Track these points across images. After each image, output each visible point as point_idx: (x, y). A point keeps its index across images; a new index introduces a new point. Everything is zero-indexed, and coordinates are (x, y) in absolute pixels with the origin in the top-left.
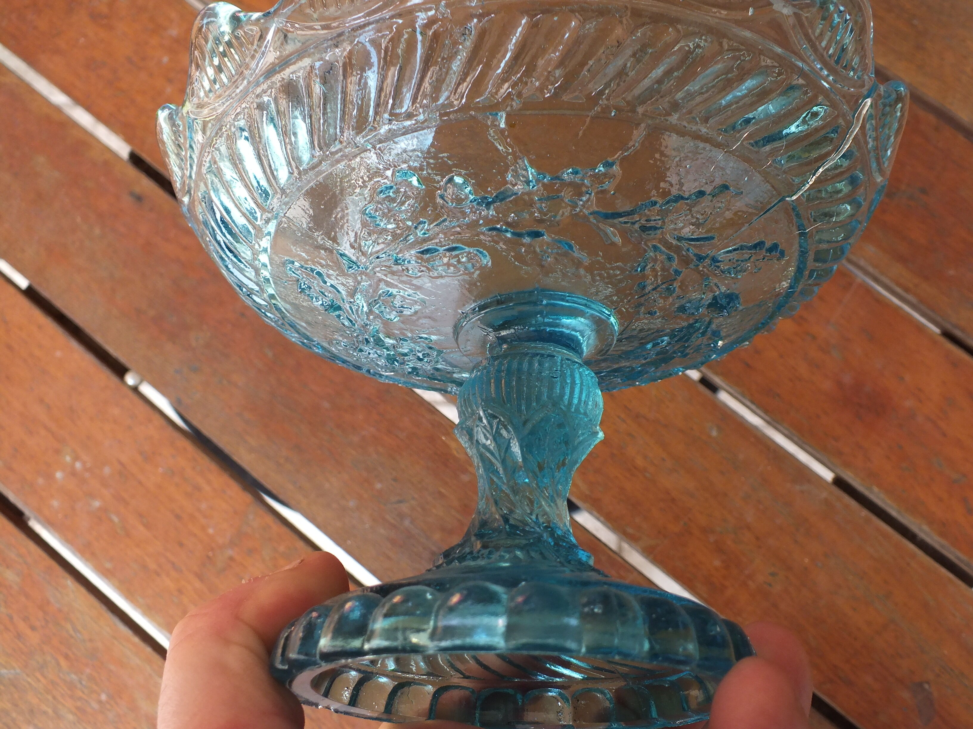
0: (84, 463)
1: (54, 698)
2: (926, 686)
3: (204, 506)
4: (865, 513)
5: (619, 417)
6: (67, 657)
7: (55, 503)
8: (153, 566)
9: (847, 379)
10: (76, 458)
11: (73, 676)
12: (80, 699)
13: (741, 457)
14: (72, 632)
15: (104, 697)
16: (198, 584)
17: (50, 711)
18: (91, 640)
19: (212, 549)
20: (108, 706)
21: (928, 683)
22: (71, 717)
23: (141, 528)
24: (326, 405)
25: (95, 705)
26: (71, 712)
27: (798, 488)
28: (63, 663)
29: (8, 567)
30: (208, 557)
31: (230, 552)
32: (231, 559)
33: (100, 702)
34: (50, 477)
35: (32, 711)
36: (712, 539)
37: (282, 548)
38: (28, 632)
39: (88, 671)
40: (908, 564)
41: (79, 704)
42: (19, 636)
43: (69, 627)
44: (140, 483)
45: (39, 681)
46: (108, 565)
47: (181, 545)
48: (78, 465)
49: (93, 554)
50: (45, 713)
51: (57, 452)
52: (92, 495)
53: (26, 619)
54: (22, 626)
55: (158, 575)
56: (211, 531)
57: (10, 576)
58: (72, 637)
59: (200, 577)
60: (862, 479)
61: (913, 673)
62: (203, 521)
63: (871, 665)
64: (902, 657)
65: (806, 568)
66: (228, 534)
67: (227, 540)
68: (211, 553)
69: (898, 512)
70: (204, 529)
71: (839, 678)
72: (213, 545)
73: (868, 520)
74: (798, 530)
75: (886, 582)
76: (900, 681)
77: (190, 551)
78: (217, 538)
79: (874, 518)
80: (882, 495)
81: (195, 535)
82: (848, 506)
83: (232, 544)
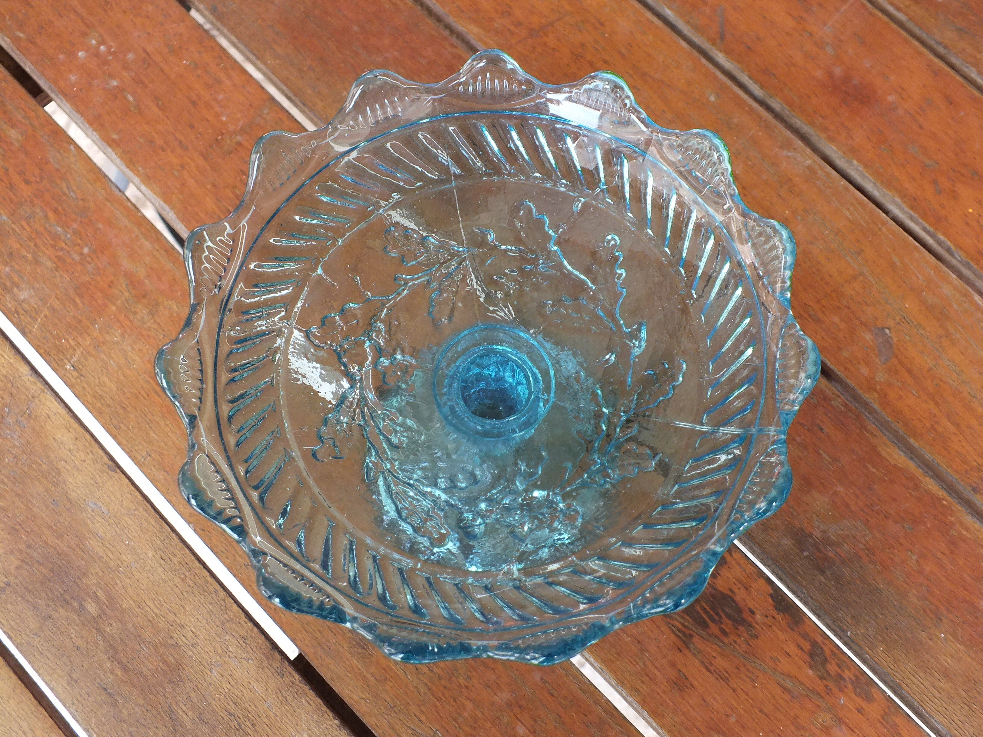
0: (109, 47)
1: (36, 245)
2: (887, 331)
3: (221, 97)
4: (844, 182)
5: (627, 73)
6: (55, 211)
7: (73, 78)
8: (159, 142)
9: (838, 71)
10: (102, 42)
11: (59, 229)
12: (62, 249)
13: (735, 121)
14: (66, 190)
15: (86, 250)
16: (201, 162)
17: (29, 256)
18: (83, 200)
20: (89, 259)
21: (889, 329)
22: (49, 264)
23: (155, 109)
24: (356, 28)
25: (76, 257)
26: (51, 259)
27: (785, 153)
28: (51, 215)
29: (12, 126)
30: (216, 140)
31: (239, 138)
32: (239, 144)
33: (82, 254)
34: (72, 55)
35: (11, 254)
38: (23, 185)
39: (75, 226)
40: (880, 229)
41: (60, 253)
42: (11, 186)
43: (64, 186)
44: (162, 70)
45: (24, 229)
46: (115, 137)
47: (192, 127)
48: (102, 48)
49: (102, 125)
50: (25, 257)
51: (84, 35)
52: (112, 76)
53: (21, 173)
54: (16, 179)
55: (164, 150)
56: (224, 118)
57: (13, 134)
58: (65, 194)
59: (205, 157)
60: (844, 153)
61: (876, 319)
62: (218, 109)
63: (839, 308)
64: (867, 304)
65: (786, 219)
66: (241, 123)
67: (239, 128)
68: (220, 137)
69: (874, 184)
70: (217, 116)
71: (809, 315)
72: (224, 131)
73: (847, 189)
74: (781, 187)
75: (858, 241)
76: (864, 324)
77: (200, 133)
78: (229, 125)
79: (852, 188)
80: (861, 168)
81: (207, 120)
82: (828, 175)
83: (242, 131)
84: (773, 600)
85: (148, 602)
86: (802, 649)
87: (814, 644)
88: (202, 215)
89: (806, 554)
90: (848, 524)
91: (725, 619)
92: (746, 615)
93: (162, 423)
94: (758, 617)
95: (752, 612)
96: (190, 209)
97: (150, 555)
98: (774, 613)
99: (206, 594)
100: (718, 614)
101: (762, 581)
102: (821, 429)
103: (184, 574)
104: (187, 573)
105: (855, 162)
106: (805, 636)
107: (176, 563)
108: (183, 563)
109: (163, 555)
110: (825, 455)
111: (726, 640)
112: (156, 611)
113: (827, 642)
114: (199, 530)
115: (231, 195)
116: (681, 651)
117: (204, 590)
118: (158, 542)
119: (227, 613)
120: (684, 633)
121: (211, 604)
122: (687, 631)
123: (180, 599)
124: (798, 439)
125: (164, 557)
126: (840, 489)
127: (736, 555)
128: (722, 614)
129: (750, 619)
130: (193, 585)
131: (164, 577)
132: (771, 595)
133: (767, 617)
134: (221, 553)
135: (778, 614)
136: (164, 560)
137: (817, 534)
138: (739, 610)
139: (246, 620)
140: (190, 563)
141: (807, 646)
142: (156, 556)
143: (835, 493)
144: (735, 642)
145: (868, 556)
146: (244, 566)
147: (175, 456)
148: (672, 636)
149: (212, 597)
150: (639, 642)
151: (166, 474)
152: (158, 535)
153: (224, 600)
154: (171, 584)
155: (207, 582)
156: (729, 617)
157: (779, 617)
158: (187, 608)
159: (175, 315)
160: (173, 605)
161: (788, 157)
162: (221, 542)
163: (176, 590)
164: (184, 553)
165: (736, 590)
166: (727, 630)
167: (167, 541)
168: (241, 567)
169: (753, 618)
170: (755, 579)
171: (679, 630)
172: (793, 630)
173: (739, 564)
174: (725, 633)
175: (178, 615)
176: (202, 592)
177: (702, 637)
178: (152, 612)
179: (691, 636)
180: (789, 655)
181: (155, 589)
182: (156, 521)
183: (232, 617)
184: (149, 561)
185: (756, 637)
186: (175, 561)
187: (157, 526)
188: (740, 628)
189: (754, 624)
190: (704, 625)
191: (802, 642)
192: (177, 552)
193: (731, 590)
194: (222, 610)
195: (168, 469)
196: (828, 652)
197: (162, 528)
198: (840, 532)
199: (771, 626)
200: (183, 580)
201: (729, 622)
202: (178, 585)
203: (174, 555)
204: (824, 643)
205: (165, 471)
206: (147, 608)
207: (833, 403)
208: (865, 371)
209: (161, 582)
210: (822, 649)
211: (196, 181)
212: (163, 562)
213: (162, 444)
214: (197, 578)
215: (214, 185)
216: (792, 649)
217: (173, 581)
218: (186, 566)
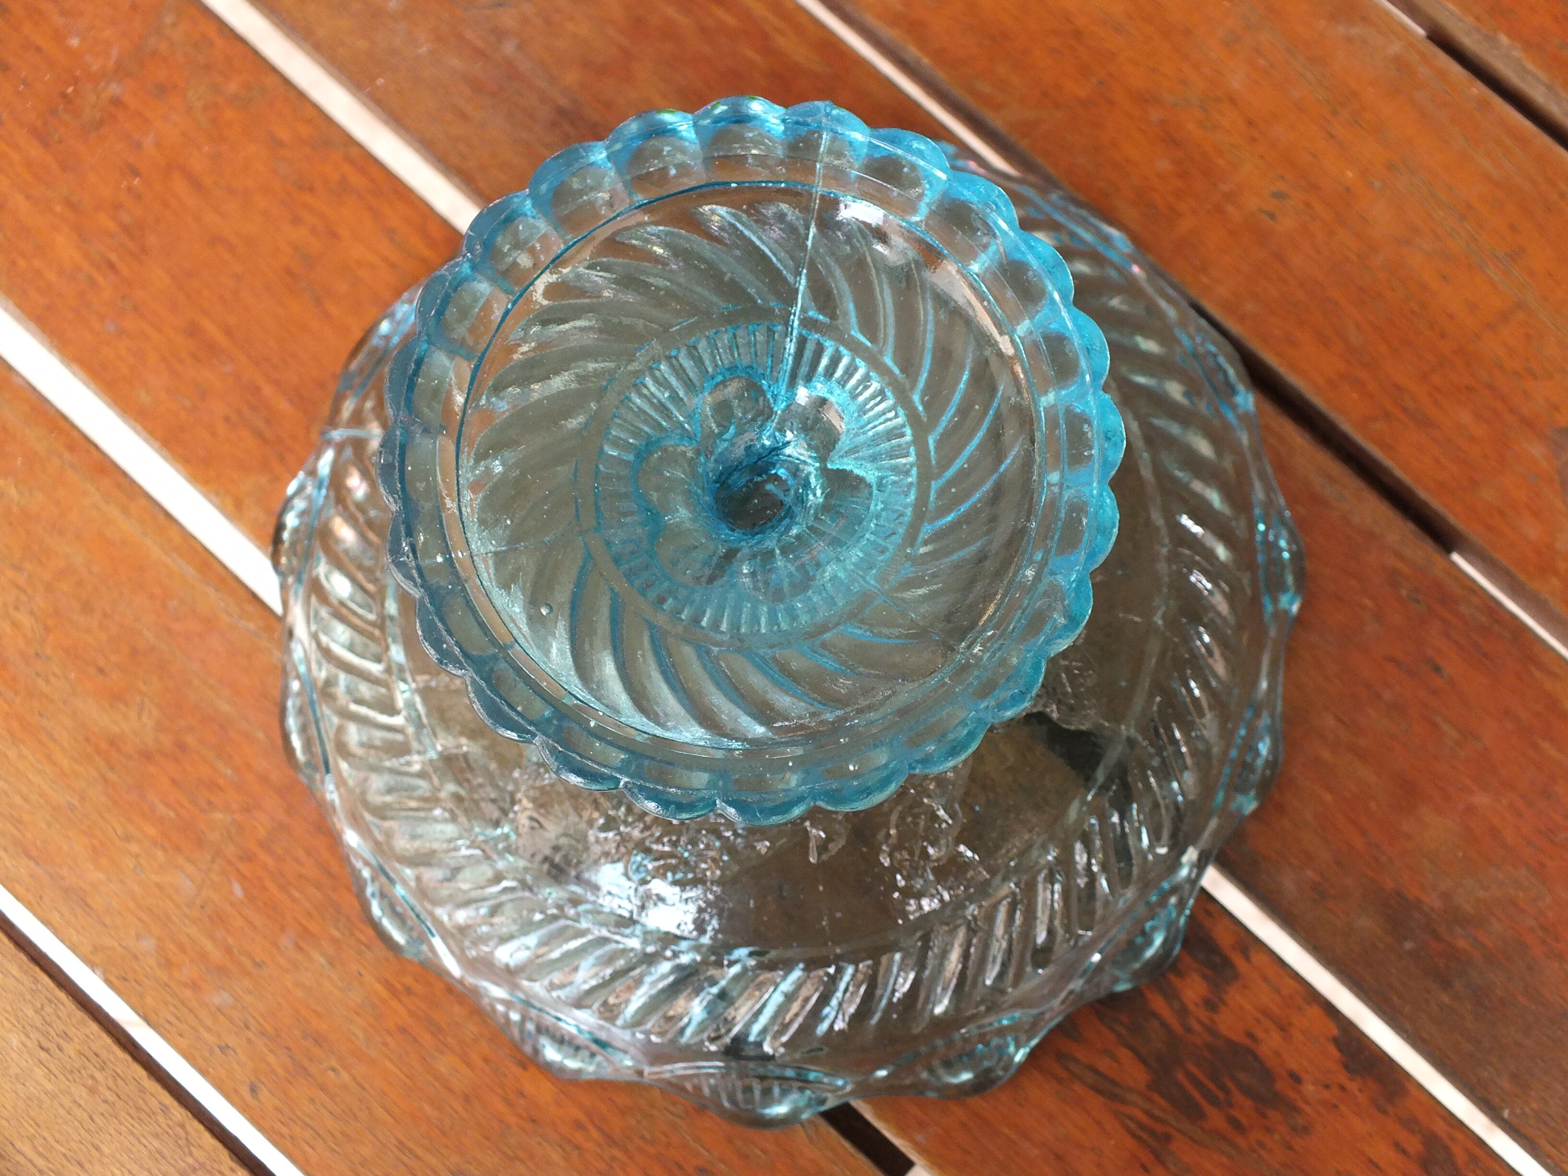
4: (1478, 89)
16: (35, 151)
19: (76, 81)
27: (1341, 30)
30: (64, 95)
31: (114, 89)
32: (117, 102)
36: (1155, 115)
37: (232, 87)
56: (75, 42)
59: (42, 137)
60: (1478, 19)
61: (1556, 408)
62: (59, 21)
63: (1469, 389)
64: (1535, 376)
65: (1347, 189)
66: (114, 53)
67: (111, 63)
68: (70, 90)
69: (1549, 87)
70: (59, 37)
71: (1405, 410)
72: (78, 73)
73: (1484, 105)
74: (1334, 113)
75: (1513, 228)
76: (1528, 423)
77: (24, 82)
78: (88, 58)
79: (1497, 101)
80: (1517, 53)
81: (39, 49)
82: (1442, 75)
83: (120, 72)
84: (1340, 1050)
85: (18, 1144)
86: (1404, 1152)
87: (1431, 1140)
88: (52, 276)
89: (1408, 945)
90: (1501, 876)
91: (1238, 1097)
92: (1282, 1086)
93: (12, 753)
94: (1309, 1089)
95: (1296, 1078)
96: (22, 263)
97: (15, 1042)
98: (1343, 1078)
99: (143, 1116)
100: (1223, 1087)
101: (1315, 1011)
102: (1437, 669)
103: (92, 1077)
104: (98, 1075)
105: (1504, 39)
106: (1410, 1123)
107: (72, 1054)
108: (90, 1054)
109: (42, 1039)
110: (1445, 727)
111: (1241, 1141)
112: (40, 1162)
113: (1459, 1136)
114: (115, 981)
115: (111, 225)
116: (1146, 1170)
117: (138, 1109)
118: (30, 1013)
119: (191, 1154)
120: (1152, 1133)
121: (156, 1136)
122: (1159, 1128)
123: (88, 1131)
124: (1387, 695)
125: (46, 1044)
126: (1481, 799)
127: (1258, 958)
128: (1230, 1085)
129: (1292, 1095)
130: (111, 1098)
131: (49, 1087)
132: (1336, 1041)
133: (1327, 1087)
134: (168, 1026)
135: (1352, 1080)
136: (47, 1050)
137: (1432, 901)
138: (1267, 1075)
139: (233, 1165)
140: (104, 1054)
141: (1414, 1145)
142: (28, 1043)
143: (1470, 810)
144: (1261, 1144)
145: (1544, 942)
146: (217, 1050)
147: (49, 825)
148: (1130, 1143)
149: (157, 1122)
150: (1059, 1157)
151: (32, 864)
152: (28, 997)
153: (182, 1126)
154: (66, 1101)
155: (142, 1090)
156: (1247, 1092)
157: (1353, 1086)
158: (106, 1150)
159: (15, 509)
160: (74, 1146)
161: (1349, 39)
162: (166, 1003)
163: (78, 1112)
164: (87, 1032)
165: (1259, 1033)
166: (1244, 1121)
167: (48, 1009)
168: (212, 1052)
169: (1299, 1092)
170: (1299, 1008)
171: (1141, 1126)
172: (1384, 1112)
173: (1265, 978)
174: (1237, 1125)
175: (87, 1166)
176: (133, 1112)
177: (1191, 1138)
178: (29, 1166)
179: (1167, 1138)
180: (1377, 1166)
181: (32, 1113)
182: (20, 967)
183: (202, 1160)
184: (15, 1056)
185: (1306, 1130)
186: (70, 1049)
187: (25, 979)
188: (1271, 1113)
189: (1301, 1104)
190: (1194, 1113)
191: (1403, 1136)
192: (71, 1031)
193: (1250, 1035)
194: (180, 1147)
195: (35, 853)
196: (1461, 1158)
197: (36, 981)
198: (1482, 894)
199: (1335, 1106)
200: (92, 1091)
201: (1248, 1103)
202: (82, 1102)
203: (66, 1036)
204: (1451, 1138)
205: (30, 857)
206: (19, 1158)
207: (1463, 609)
208: (1532, 530)
209: (44, 1097)
210: (1447, 1149)
211: (28, 197)
212: (43, 1055)
213: (18, 800)
214: (120, 1082)
215: (71, 205)
216: (1381, 1151)
217: (71, 1094)
218: (94, 1059)
